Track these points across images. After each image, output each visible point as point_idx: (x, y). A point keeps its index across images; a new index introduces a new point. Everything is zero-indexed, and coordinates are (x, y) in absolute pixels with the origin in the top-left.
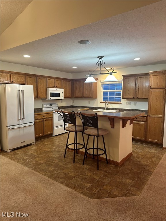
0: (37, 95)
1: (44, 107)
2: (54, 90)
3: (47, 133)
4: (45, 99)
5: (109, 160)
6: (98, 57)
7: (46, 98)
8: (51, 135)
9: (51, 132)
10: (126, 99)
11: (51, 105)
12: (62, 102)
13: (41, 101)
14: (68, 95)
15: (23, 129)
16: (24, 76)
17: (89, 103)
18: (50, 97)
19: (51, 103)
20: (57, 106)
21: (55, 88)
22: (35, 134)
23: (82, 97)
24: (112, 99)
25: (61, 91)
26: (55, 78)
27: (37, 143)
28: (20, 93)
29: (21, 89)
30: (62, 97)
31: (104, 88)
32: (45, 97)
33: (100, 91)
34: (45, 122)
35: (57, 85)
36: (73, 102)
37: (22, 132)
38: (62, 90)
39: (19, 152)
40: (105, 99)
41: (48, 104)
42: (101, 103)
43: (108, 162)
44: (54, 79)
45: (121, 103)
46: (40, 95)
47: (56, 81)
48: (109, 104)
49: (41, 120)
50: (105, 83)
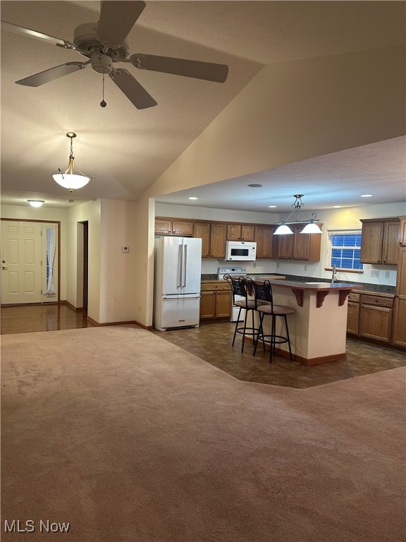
0: (210, 252)
1: (221, 272)
2: (239, 245)
3: (220, 315)
4: (222, 259)
5: (295, 356)
6: (295, 196)
7: (225, 258)
8: (227, 319)
9: (228, 315)
10: (370, 265)
11: (233, 270)
12: (255, 265)
13: (217, 262)
14: (265, 254)
15: (184, 303)
16: (191, 224)
17: (305, 269)
18: (229, 257)
19: (233, 266)
20: (243, 272)
21: (241, 241)
22: (201, 313)
23: (290, 258)
24: (347, 264)
25: (251, 246)
26: (242, 225)
27: (203, 326)
28: (182, 249)
29: (184, 244)
30: (252, 256)
31: (335, 242)
32: (223, 256)
33: (327, 248)
34: (218, 296)
35: (245, 236)
36: (278, 267)
37: (181, 305)
38: (254, 244)
39: (176, 333)
40: (334, 262)
41: (227, 268)
42: (326, 270)
43: (292, 358)
44: (239, 227)
45: (362, 273)
46: (214, 253)
47: (243, 229)
48: (342, 274)
49: (212, 292)
50: (334, 233)
